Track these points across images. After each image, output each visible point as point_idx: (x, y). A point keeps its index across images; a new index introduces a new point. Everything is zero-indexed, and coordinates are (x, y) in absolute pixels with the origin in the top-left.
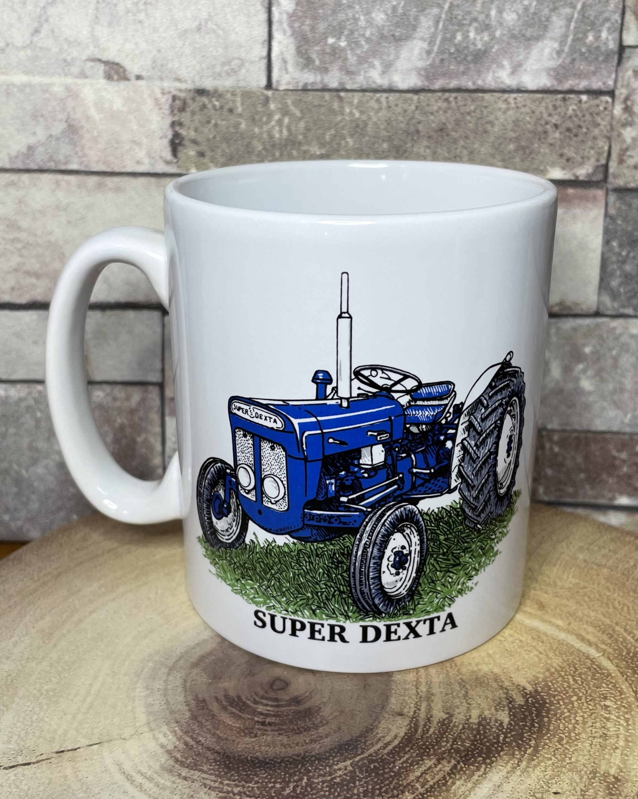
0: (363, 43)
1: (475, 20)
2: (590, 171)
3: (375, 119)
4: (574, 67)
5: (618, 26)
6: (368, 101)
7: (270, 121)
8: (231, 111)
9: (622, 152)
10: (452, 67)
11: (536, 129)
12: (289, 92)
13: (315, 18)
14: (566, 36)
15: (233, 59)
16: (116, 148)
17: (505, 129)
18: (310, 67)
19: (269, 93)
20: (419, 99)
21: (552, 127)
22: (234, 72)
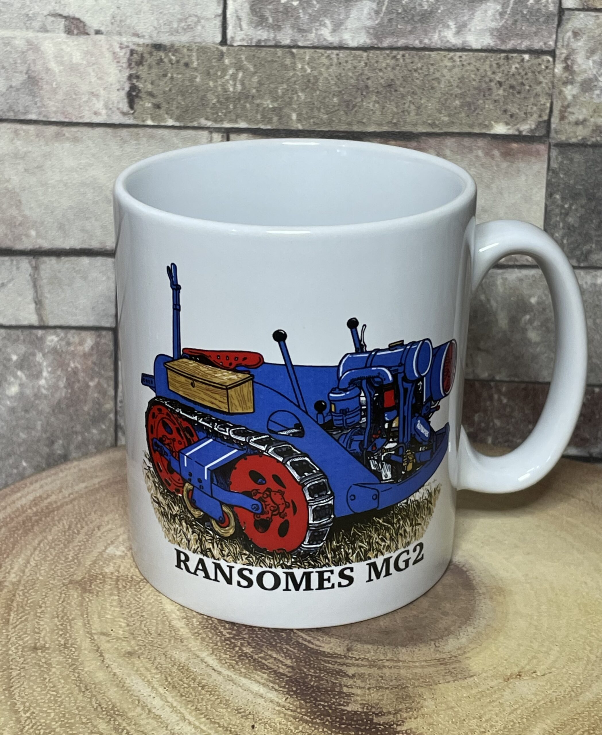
0: (314, 2)
2: (533, 127)
3: (326, 75)
4: (516, 28)
6: (319, 58)
7: (225, 75)
8: (187, 65)
9: (563, 109)
10: (399, 27)
11: (481, 86)
12: (244, 48)
15: (190, 16)
16: (75, 99)
17: (452, 86)
18: (264, 24)
19: (224, 49)
20: (368, 56)
21: (496, 84)
22: (189, 28)
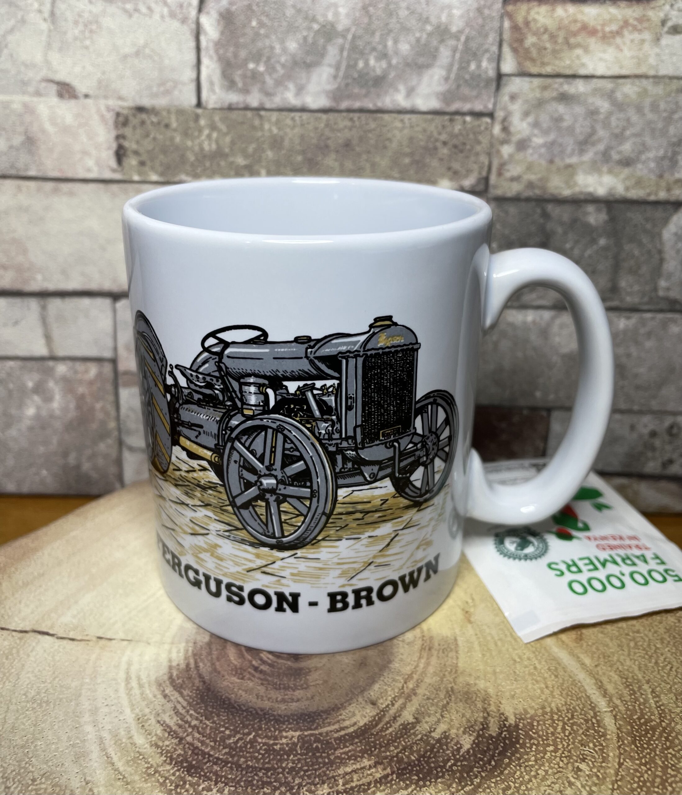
0: (279, 68)
1: (374, 49)
2: (474, 182)
3: (290, 135)
4: (458, 92)
5: (496, 56)
6: (284, 120)
7: (201, 136)
9: (500, 167)
10: (355, 90)
11: (427, 146)
12: (216, 111)
13: (237, 46)
14: (451, 65)
16: (69, 158)
17: (401, 145)
18: (234, 89)
19: (199, 111)
20: (327, 118)
21: (440, 144)
22: (167, 92)
